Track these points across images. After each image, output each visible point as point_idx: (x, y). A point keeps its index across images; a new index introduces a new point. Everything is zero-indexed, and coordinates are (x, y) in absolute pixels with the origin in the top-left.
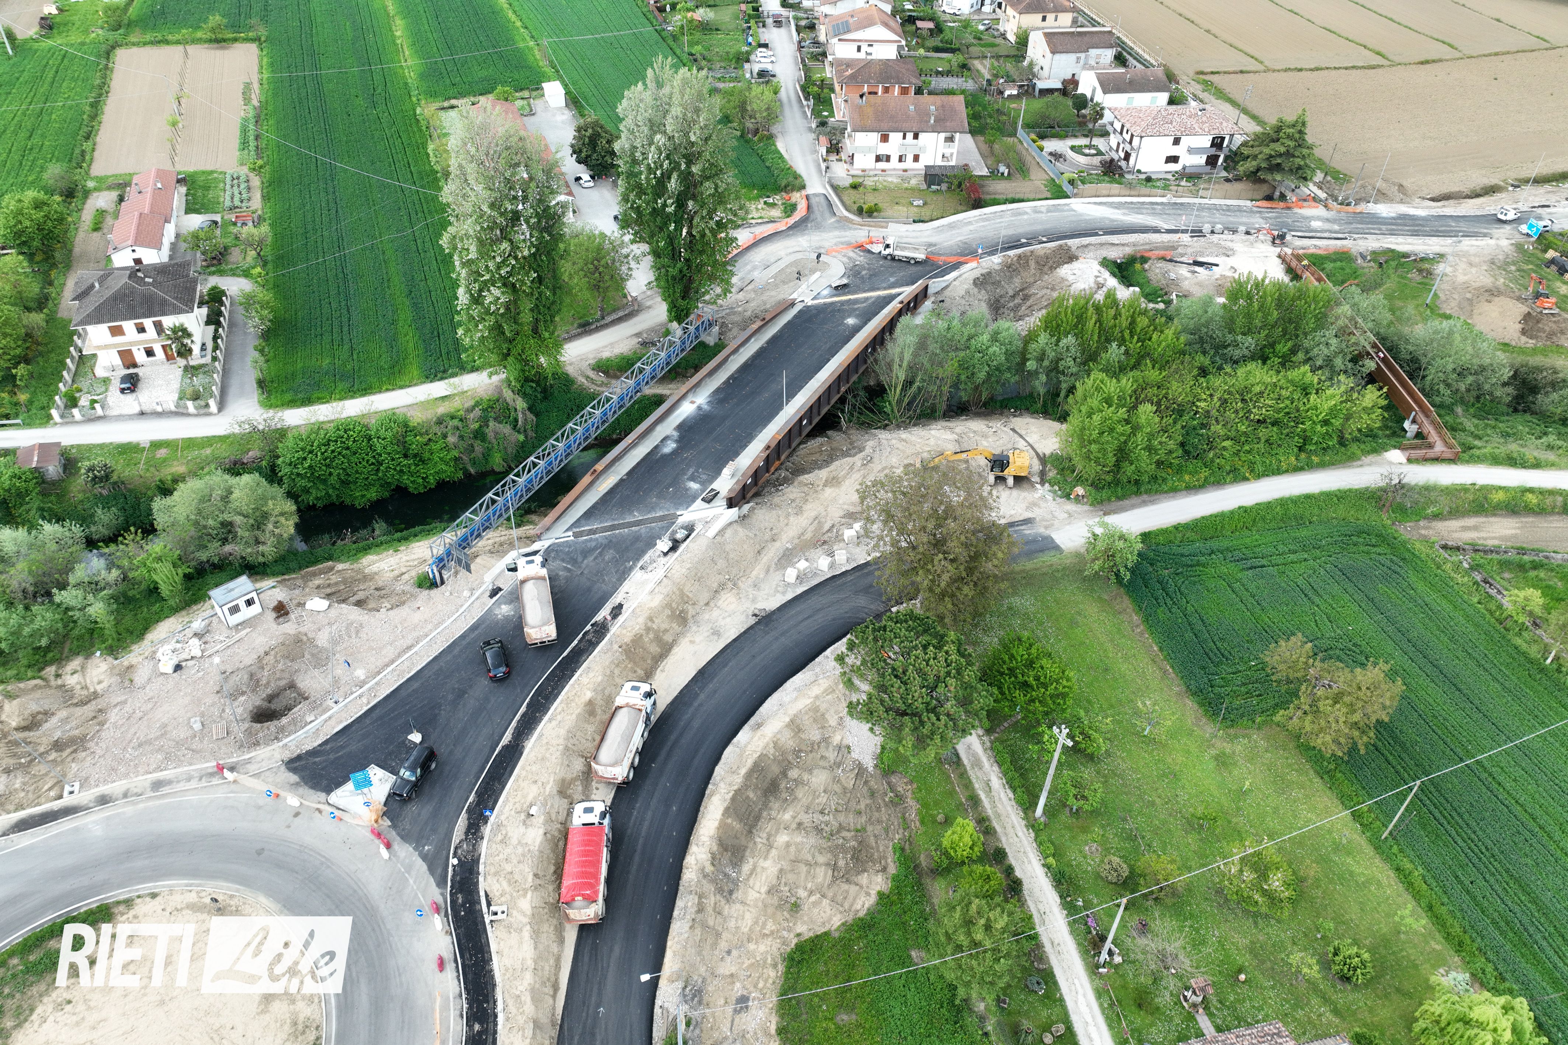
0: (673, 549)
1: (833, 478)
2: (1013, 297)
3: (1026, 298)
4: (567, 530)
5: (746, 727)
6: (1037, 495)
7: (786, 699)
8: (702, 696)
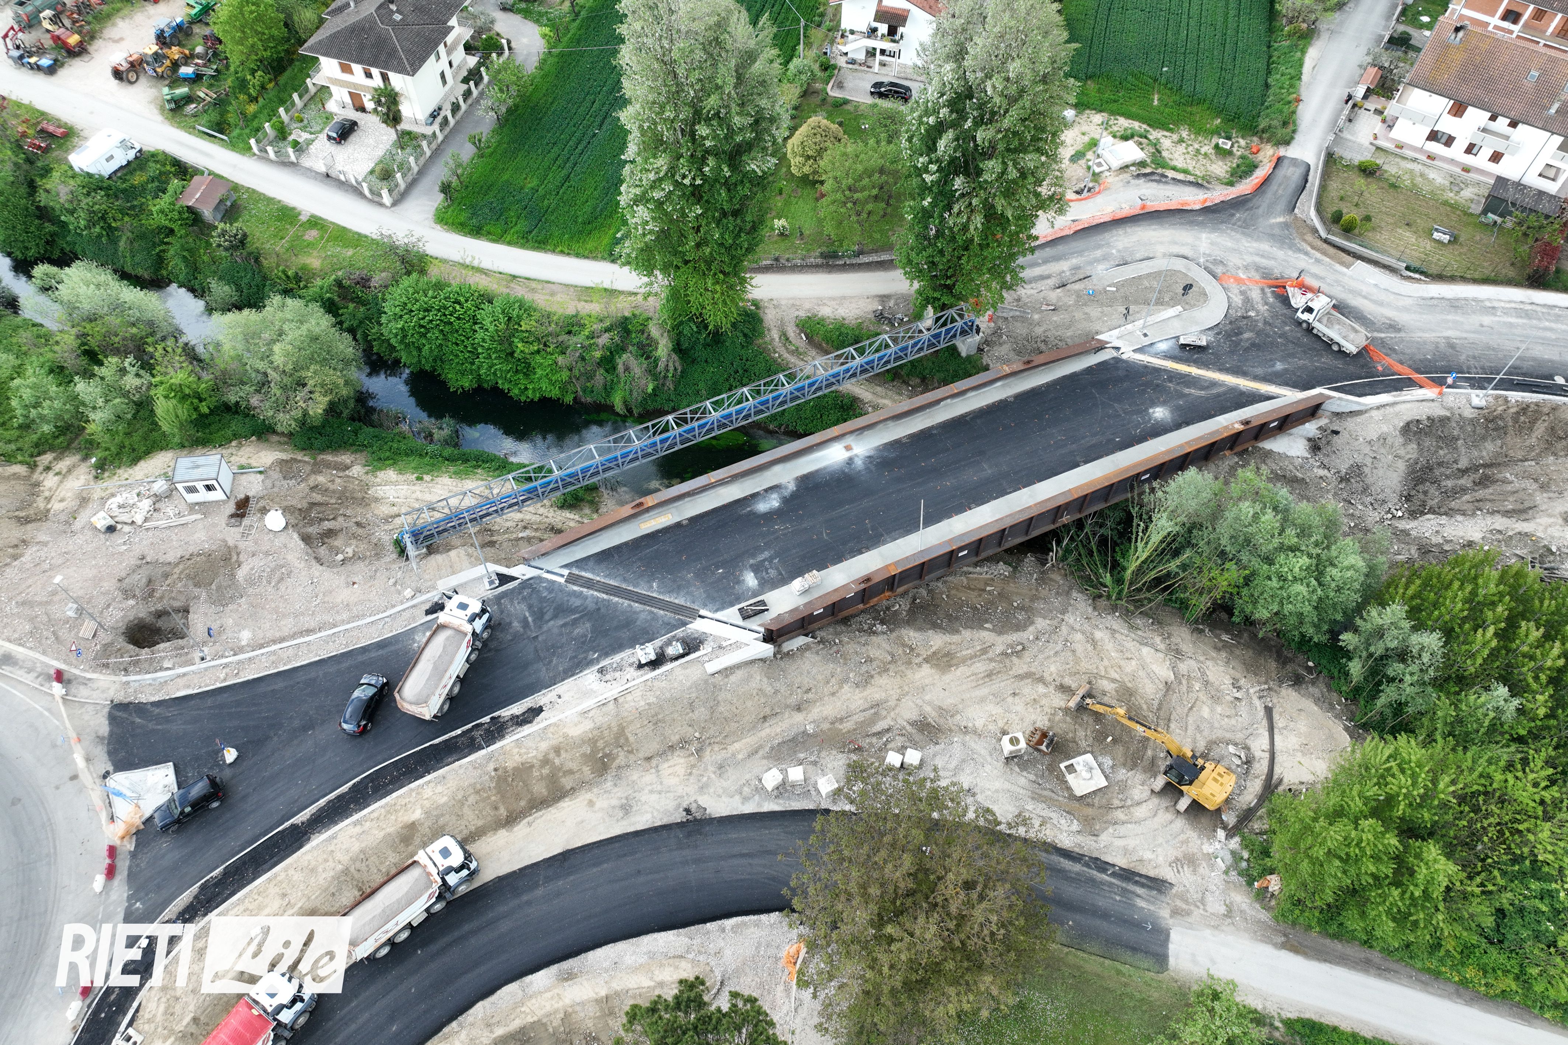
0: (654, 664)
1: (948, 654)
2: (1464, 472)
3: (1484, 482)
4: (566, 566)
5: (554, 969)
6: (1208, 848)
7: (629, 960)
8: (540, 892)
